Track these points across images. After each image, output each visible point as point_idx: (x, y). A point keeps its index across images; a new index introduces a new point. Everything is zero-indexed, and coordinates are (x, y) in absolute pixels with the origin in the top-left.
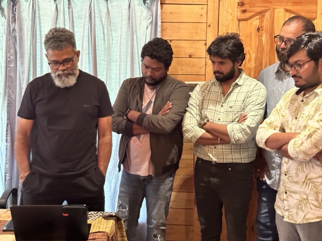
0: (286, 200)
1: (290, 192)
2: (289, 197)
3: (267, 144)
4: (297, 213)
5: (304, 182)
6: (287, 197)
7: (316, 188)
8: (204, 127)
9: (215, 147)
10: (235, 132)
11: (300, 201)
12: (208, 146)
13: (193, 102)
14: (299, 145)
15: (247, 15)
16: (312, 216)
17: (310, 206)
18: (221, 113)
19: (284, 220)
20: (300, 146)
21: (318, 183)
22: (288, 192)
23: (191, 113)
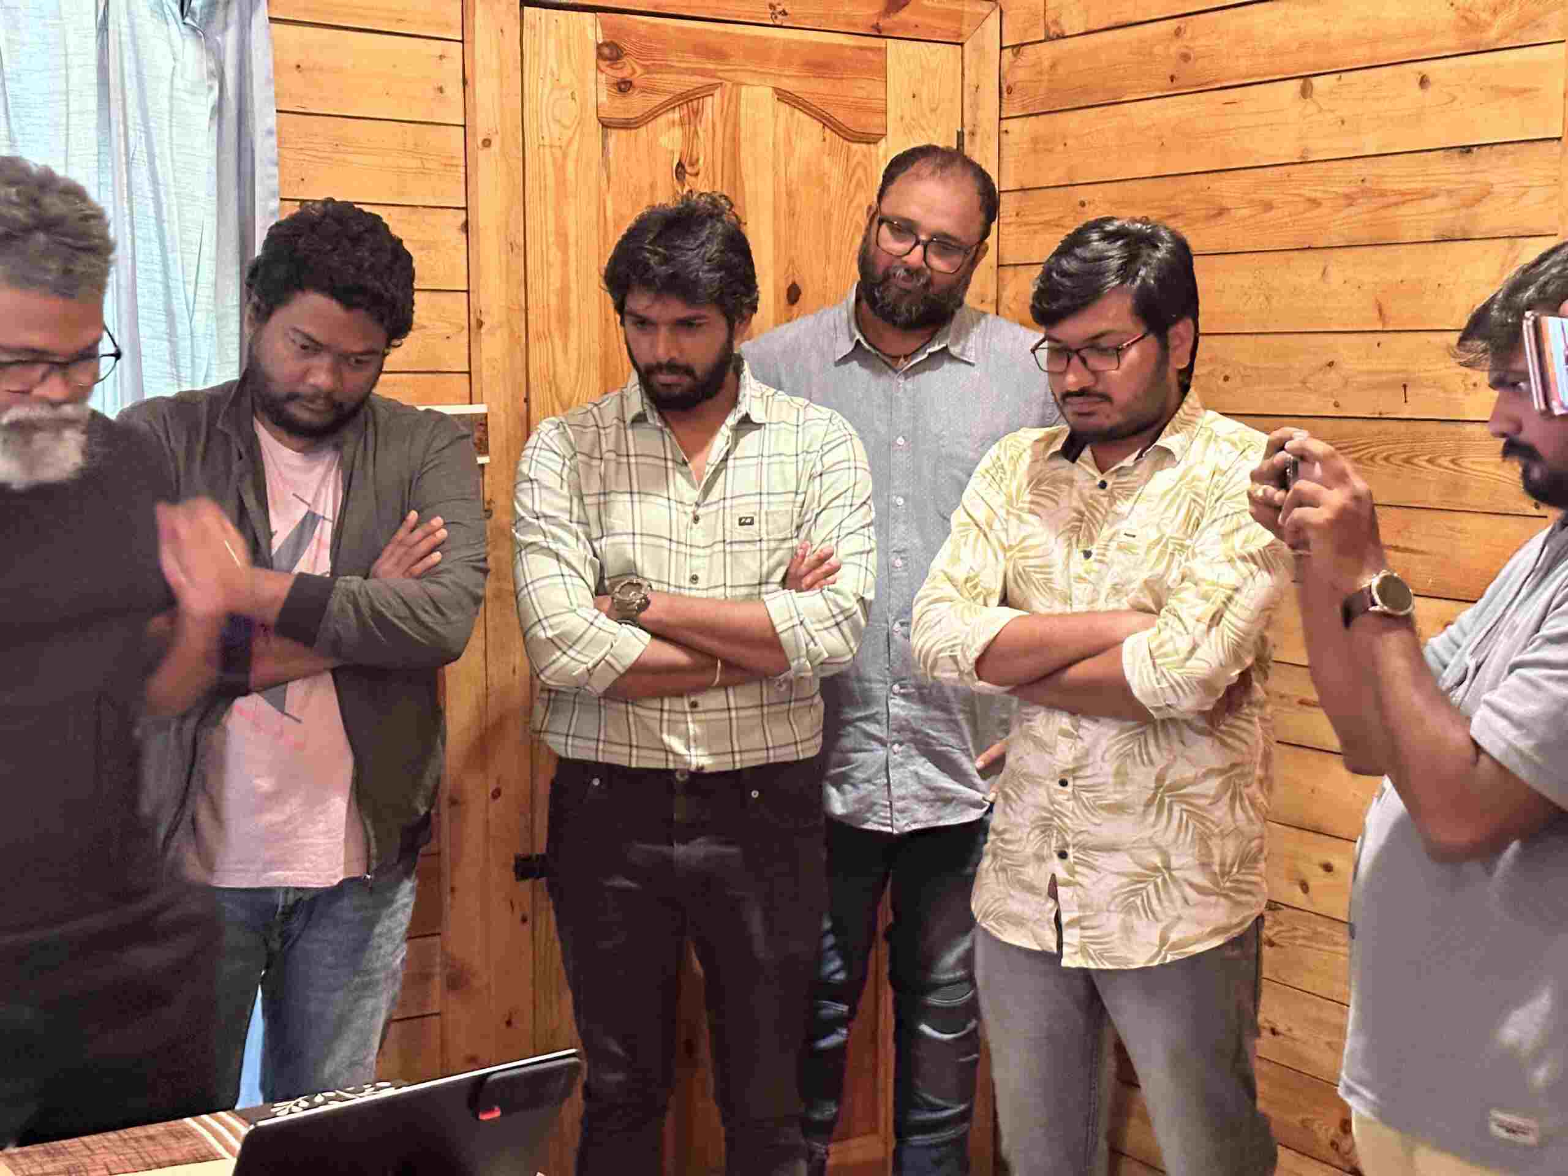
0: (1067, 884)
1: (1083, 847)
2: (1078, 868)
3: (987, 665)
4: (1128, 930)
5: (1148, 804)
6: (1072, 872)
7: (1202, 820)
8: (643, 615)
9: (694, 705)
10: (811, 628)
11: (1140, 879)
12: (656, 704)
13: (550, 505)
14: (1182, 656)
15: (636, 104)
16: (1194, 930)
17: (1182, 892)
18: (695, 551)
19: (1065, 962)
20: (1187, 659)
21: (1204, 796)
22: (1070, 851)
23: (557, 556)
